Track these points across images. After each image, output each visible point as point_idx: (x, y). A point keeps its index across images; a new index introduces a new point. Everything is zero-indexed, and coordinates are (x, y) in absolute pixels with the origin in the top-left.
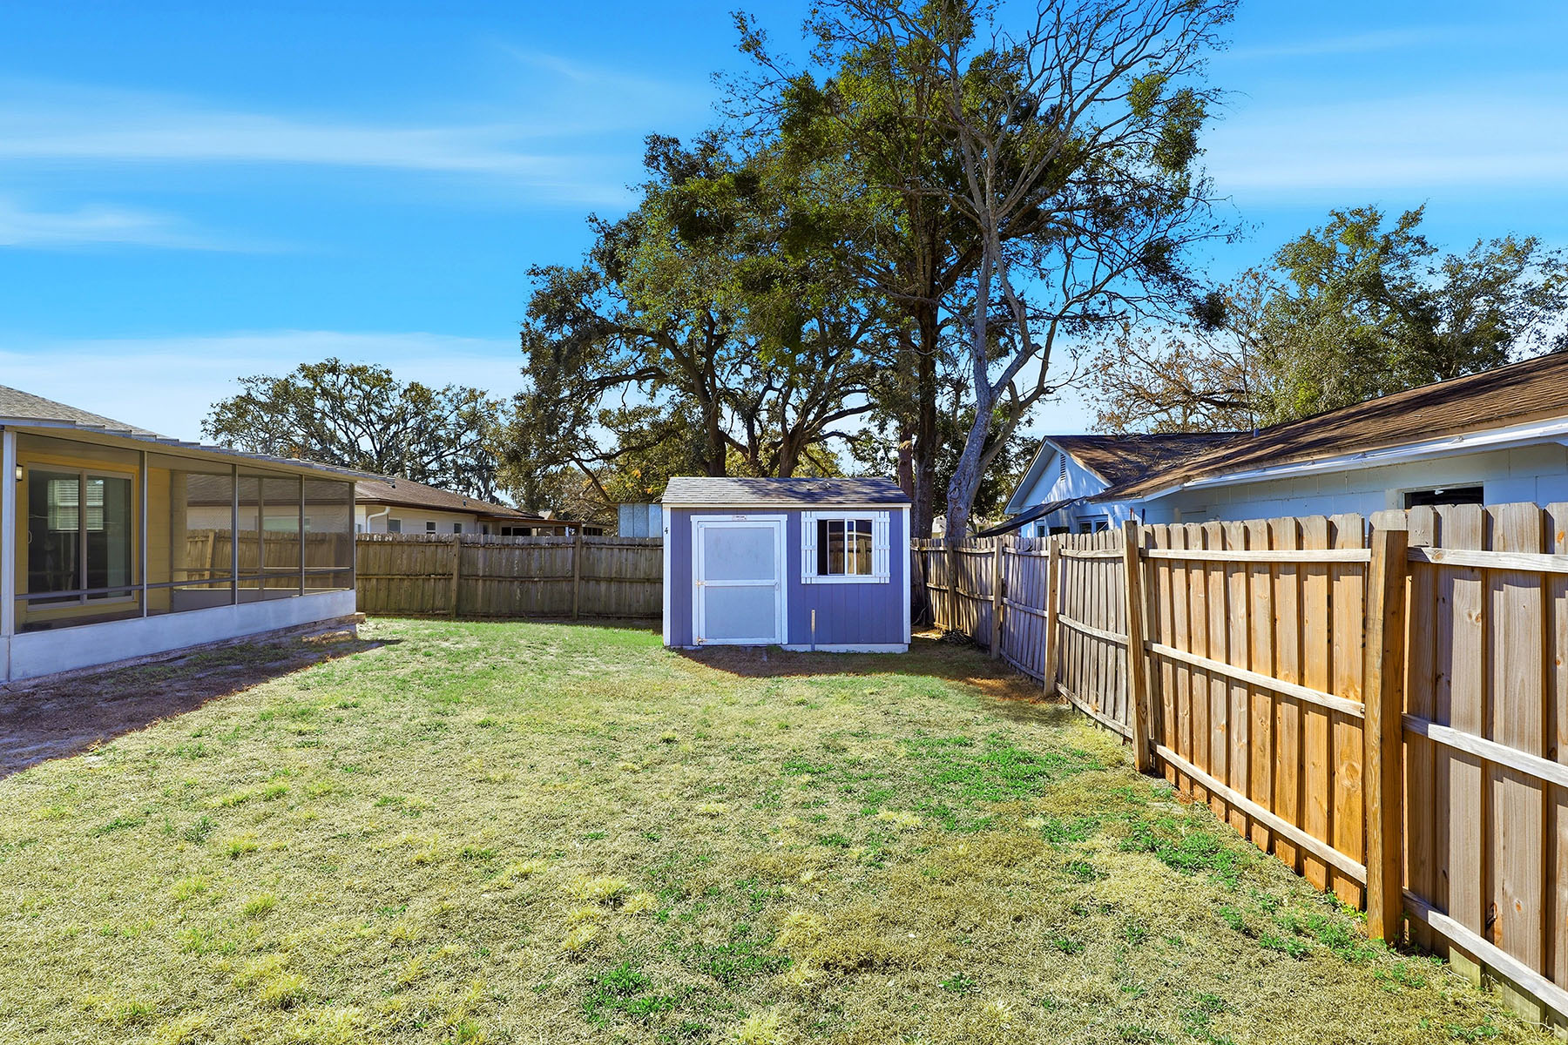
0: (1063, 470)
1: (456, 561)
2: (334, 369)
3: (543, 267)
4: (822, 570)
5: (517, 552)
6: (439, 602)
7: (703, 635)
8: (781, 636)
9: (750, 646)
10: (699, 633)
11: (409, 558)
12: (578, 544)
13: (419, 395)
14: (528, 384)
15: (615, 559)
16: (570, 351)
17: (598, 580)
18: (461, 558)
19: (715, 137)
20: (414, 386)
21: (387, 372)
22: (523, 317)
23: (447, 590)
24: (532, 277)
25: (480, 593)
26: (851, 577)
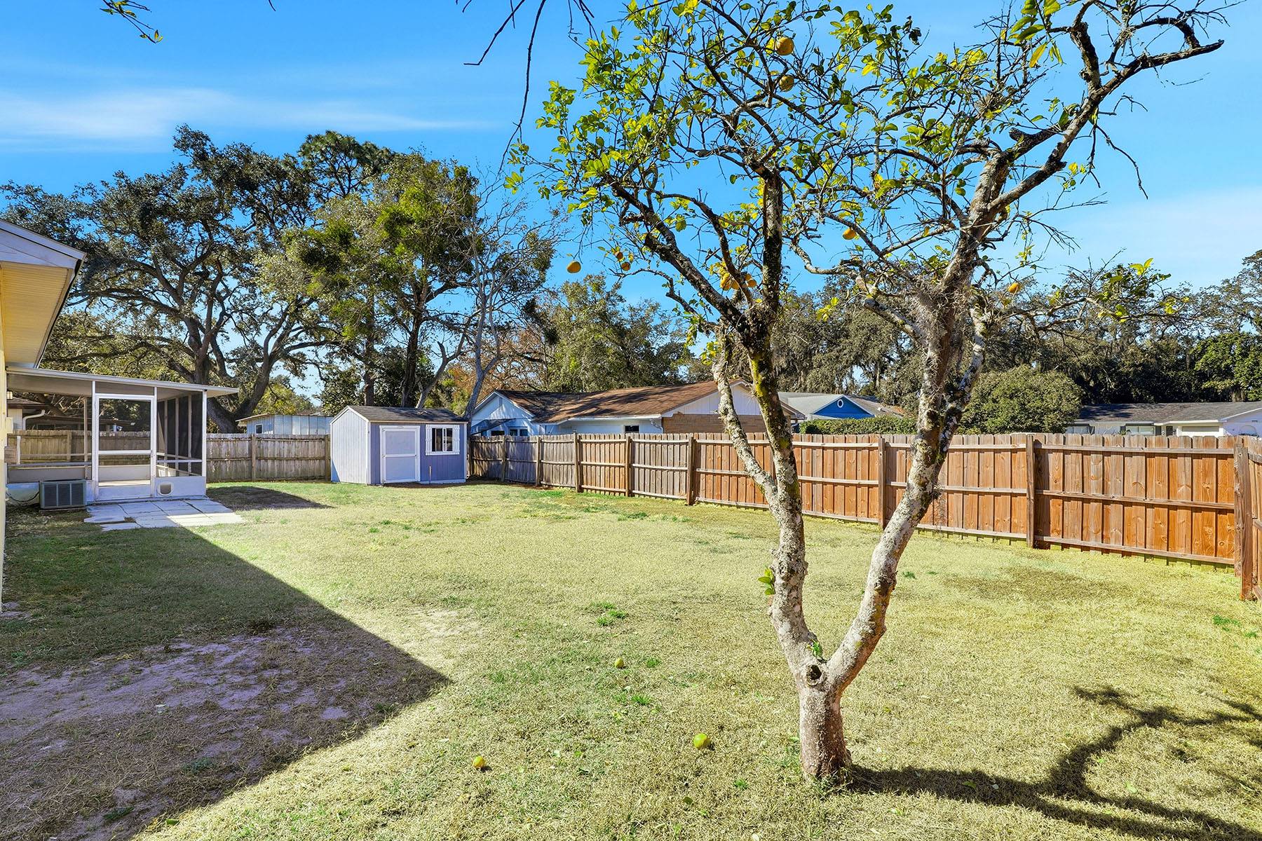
0: (501, 405)
4: (433, 450)
8: (418, 479)
9: (405, 483)
10: (383, 478)
15: (276, 448)
26: (445, 452)
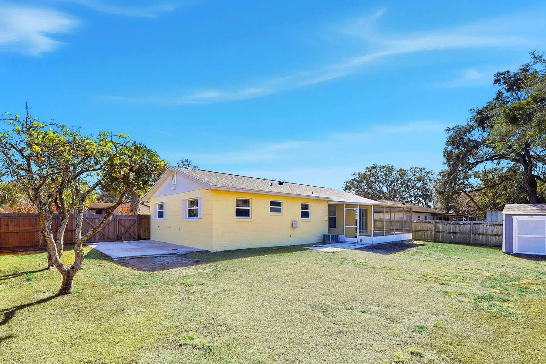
1: (434, 227)
2: (375, 168)
3: (451, 127)
5: (452, 225)
6: (429, 238)
7: (517, 250)
9: (535, 255)
10: (515, 250)
11: (421, 226)
12: (472, 223)
13: (403, 173)
14: (446, 168)
15: (485, 229)
16: (463, 157)
17: (479, 234)
18: (435, 227)
19: (528, 66)
20: (401, 170)
21: (392, 166)
22: (444, 146)
23: (431, 235)
24: (447, 132)
25: (440, 236)
